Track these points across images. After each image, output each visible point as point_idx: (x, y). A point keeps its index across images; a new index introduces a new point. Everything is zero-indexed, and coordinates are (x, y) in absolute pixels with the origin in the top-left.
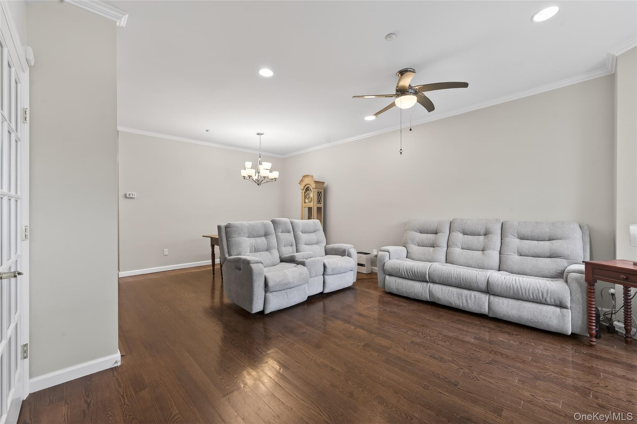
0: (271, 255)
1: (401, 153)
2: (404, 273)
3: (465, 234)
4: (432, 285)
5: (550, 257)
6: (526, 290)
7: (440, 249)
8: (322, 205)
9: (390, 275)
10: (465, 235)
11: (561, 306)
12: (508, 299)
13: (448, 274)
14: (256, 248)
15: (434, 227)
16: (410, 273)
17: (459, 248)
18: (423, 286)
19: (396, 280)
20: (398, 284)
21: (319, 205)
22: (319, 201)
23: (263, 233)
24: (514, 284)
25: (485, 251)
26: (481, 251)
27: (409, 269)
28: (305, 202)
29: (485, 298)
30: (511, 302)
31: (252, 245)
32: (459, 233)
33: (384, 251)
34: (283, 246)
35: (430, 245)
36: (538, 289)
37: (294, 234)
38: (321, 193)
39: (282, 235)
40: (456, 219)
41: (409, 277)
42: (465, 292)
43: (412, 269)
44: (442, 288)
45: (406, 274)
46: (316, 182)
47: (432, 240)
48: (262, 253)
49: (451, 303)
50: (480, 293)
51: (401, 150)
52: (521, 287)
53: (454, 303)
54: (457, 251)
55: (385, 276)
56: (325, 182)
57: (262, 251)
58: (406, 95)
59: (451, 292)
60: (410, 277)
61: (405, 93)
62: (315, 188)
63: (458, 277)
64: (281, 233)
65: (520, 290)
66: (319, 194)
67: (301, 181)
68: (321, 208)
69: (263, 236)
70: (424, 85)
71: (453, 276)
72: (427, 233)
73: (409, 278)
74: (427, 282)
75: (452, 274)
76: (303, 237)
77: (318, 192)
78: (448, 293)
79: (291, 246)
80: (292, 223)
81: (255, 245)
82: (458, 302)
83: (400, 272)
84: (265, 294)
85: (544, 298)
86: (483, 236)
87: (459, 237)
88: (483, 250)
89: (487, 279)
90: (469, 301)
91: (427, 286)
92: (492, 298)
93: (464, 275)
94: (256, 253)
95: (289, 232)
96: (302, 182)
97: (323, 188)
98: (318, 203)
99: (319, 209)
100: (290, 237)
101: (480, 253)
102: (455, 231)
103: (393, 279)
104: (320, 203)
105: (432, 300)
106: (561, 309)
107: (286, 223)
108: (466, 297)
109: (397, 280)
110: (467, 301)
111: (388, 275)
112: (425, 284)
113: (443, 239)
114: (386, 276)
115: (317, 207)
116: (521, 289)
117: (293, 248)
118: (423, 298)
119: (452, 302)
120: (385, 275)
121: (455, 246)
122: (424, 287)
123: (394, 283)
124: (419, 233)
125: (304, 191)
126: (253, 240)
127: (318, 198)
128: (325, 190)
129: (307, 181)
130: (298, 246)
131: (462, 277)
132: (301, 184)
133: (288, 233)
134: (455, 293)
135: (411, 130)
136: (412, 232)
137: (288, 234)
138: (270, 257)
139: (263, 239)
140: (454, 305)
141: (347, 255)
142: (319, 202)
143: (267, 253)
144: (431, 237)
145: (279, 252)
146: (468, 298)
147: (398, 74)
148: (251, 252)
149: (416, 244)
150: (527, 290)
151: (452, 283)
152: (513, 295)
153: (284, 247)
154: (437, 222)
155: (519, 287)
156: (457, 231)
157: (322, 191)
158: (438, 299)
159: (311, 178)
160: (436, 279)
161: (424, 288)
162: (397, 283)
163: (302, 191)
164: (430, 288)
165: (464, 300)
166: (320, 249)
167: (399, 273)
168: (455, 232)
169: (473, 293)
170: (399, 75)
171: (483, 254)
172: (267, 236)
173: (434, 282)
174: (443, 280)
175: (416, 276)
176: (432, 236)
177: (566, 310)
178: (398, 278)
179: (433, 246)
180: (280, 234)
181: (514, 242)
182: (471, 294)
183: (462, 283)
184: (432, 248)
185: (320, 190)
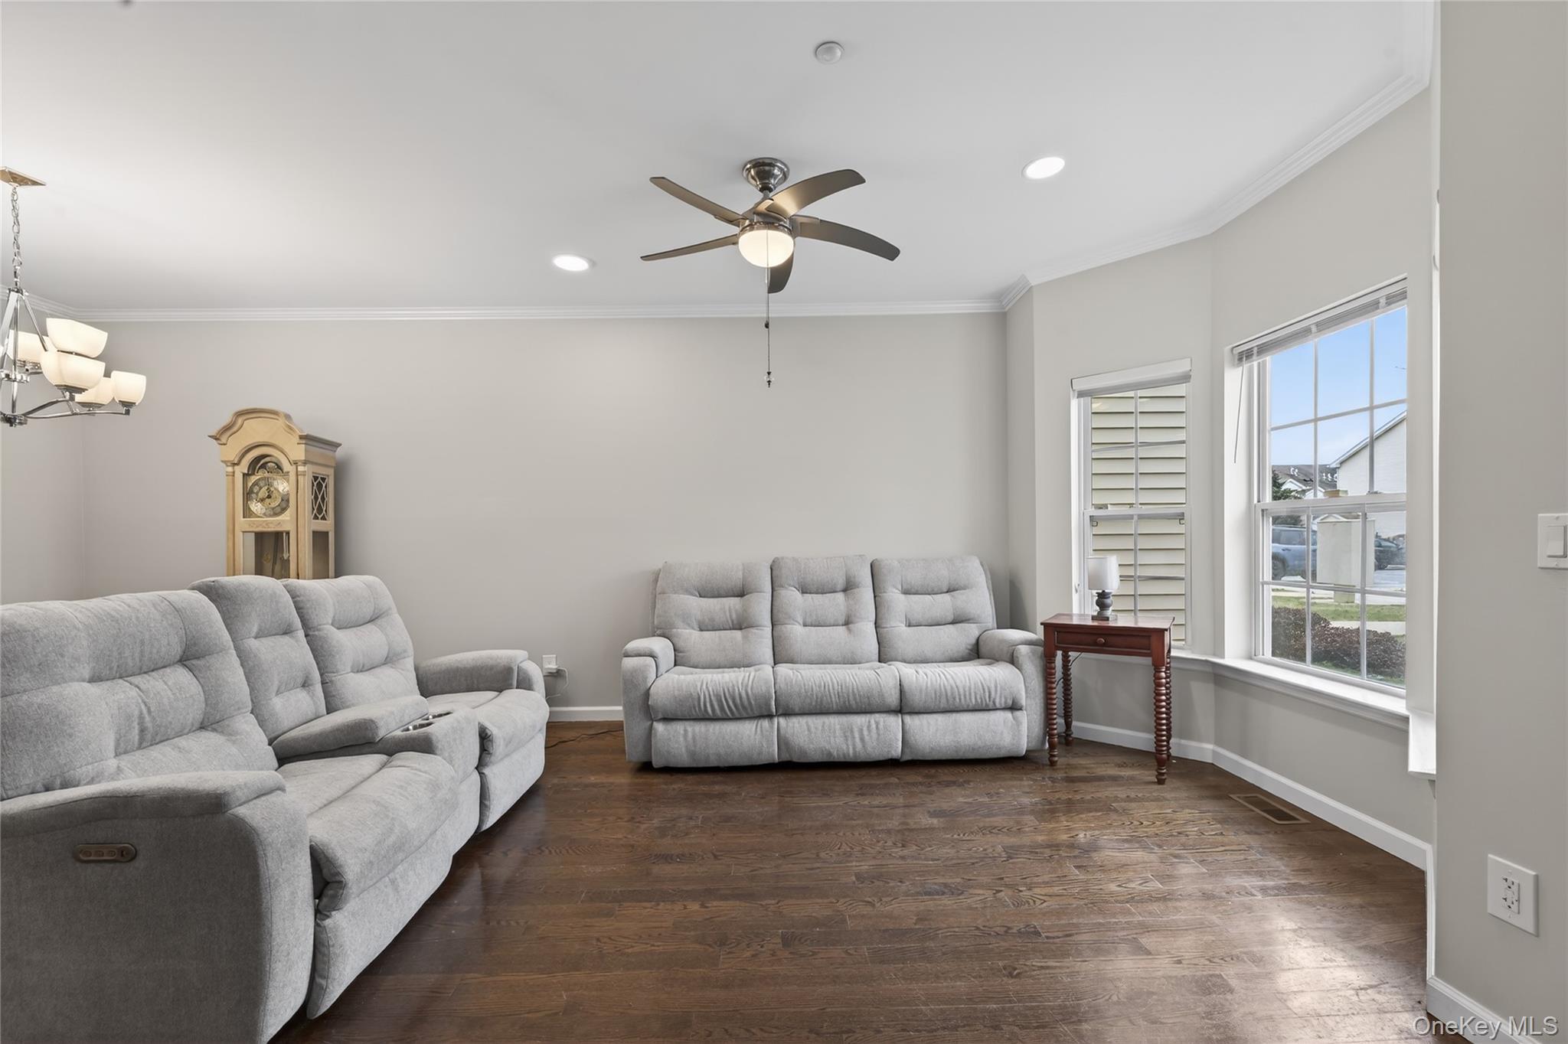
0: (234, 742)
1: (769, 382)
2: (712, 706)
3: (804, 591)
4: (782, 720)
5: (953, 623)
6: (965, 691)
7: (757, 631)
8: (327, 525)
9: (666, 719)
10: (805, 595)
11: (1014, 707)
12: (935, 716)
13: (820, 687)
14: (149, 724)
15: (736, 578)
16: (726, 699)
17: (799, 624)
18: (761, 727)
19: (686, 731)
20: (694, 738)
21: (321, 525)
22: (320, 510)
23: (177, 650)
24: (946, 682)
25: (850, 625)
26: (843, 625)
27: (724, 694)
28: (247, 513)
29: (894, 722)
30: (940, 719)
31: (129, 718)
32: (792, 590)
33: (640, 655)
34: (274, 694)
35: (731, 625)
36: (982, 684)
37: (306, 636)
38: (323, 479)
39: (265, 649)
40: (783, 558)
41: (726, 714)
42: (859, 720)
43: (731, 690)
44: (807, 723)
45: (716, 707)
46: (308, 439)
47: (736, 611)
48: (182, 742)
49: (830, 754)
50: (888, 715)
51: (769, 373)
52: (957, 687)
53: (838, 750)
54: (797, 633)
55: (652, 725)
56: (340, 445)
57: (179, 734)
58: (776, 228)
59: (830, 726)
60: (729, 713)
61: (773, 223)
62: (305, 463)
63: (844, 691)
64: (256, 638)
65: (957, 693)
66: (320, 486)
67: (226, 429)
68: (327, 533)
69: (174, 664)
70: (821, 220)
71: (831, 691)
72: (719, 596)
73: (725, 717)
74: (770, 716)
75: (829, 685)
76: (347, 643)
77: (316, 478)
78: (823, 729)
79: (306, 684)
80: (294, 595)
81: (141, 713)
82: (845, 748)
83: (699, 704)
84: (317, 925)
85: (992, 699)
86: (841, 593)
87: (792, 597)
88: (847, 623)
89: (899, 683)
90: (867, 738)
91: (772, 727)
92: (908, 719)
93: (854, 683)
94: (155, 752)
95: (287, 631)
96: (229, 433)
97: (334, 465)
98: (316, 518)
99: (319, 538)
100: (296, 651)
101: (842, 630)
102: (787, 586)
103: (679, 727)
104: (324, 518)
105: (786, 757)
106: (1012, 713)
107: (274, 597)
108: (861, 731)
109: (690, 729)
110: (862, 739)
111: (659, 720)
112: (765, 723)
113: (760, 606)
114: (655, 724)
115: (314, 532)
116: (958, 690)
117: (313, 696)
118: (764, 759)
119: (832, 750)
120: (650, 723)
121: (792, 622)
122: (767, 731)
123: (682, 739)
124: (696, 596)
125: (244, 467)
126: (124, 693)
127: (316, 498)
128: (341, 470)
129: (254, 431)
130: (331, 681)
131: (851, 691)
132: (223, 440)
133: (285, 633)
134: (838, 727)
135: (767, 326)
136: (682, 596)
137: (286, 639)
138: (234, 750)
139: (180, 676)
140: (837, 756)
141: (515, 683)
142: (319, 512)
143: (210, 738)
144: (732, 605)
145: (261, 723)
146: (865, 733)
147: (748, 166)
148: (125, 752)
149: (696, 627)
150: (967, 689)
151: (831, 706)
152: (946, 706)
153: (277, 694)
154: (741, 567)
155: (954, 686)
156: (790, 585)
157: (331, 472)
158: (803, 752)
159: (281, 422)
160: (796, 704)
161: (764, 732)
162: (690, 735)
163: (230, 469)
164: (782, 732)
165: (857, 740)
166: (403, 678)
167: (697, 709)
168: (786, 588)
169: (873, 718)
170: (749, 170)
171: (849, 630)
172: (198, 658)
173: (788, 713)
174: (811, 704)
175: (744, 707)
176: (733, 602)
177: (1021, 711)
178: (692, 723)
179: (737, 627)
180: (253, 644)
181: (898, 602)
182: (869, 722)
183: (853, 702)
184: (738, 634)
185: (322, 471)
